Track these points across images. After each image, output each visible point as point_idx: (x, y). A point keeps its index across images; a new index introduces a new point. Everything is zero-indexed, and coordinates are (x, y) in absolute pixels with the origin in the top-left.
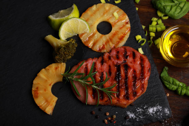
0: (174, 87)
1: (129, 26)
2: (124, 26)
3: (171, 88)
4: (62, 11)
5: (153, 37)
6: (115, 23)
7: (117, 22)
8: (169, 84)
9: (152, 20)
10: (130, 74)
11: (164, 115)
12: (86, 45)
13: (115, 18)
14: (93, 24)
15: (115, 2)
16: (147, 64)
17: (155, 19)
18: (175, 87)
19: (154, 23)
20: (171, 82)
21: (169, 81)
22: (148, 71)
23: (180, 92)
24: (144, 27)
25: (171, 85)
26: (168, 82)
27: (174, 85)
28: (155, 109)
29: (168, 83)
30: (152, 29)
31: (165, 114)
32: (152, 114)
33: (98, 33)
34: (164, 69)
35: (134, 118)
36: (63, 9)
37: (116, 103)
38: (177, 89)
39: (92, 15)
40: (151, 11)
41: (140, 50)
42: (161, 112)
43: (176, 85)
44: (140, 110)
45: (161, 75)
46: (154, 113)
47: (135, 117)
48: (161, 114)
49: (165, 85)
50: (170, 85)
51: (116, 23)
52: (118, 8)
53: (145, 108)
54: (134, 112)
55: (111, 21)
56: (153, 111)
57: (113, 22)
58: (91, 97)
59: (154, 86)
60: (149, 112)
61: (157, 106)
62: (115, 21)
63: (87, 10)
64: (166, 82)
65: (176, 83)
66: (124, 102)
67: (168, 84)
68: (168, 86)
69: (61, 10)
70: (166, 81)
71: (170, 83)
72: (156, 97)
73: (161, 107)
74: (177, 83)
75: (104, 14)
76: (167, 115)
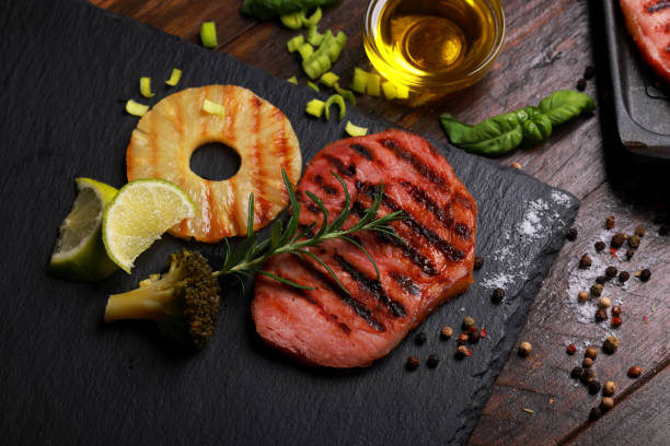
0: (512, 137)
1: (268, 107)
2: (258, 118)
3: (508, 146)
4: (68, 221)
5: (339, 82)
6: (231, 128)
7: (233, 120)
8: (494, 140)
9: (291, 49)
10: (401, 197)
11: (563, 213)
12: (217, 237)
13: (216, 115)
14: (181, 176)
15: (169, 86)
16: (413, 143)
17: (296, 42)
18: (515, 135)
19: (307, 51)
20: (497, 131)
21: (489, 133)
22: (435, 155)
23: (537, 132)
24: (293, 80)
25: (501, 138)
26: (487, 138)
27: (508, 130)
28: (532, 216)
29: (490, 141)
30: (321, 65)
31: (562, 207)
32: (539, 233)
33: (216, 185)
34: (446, 123)
35: (512, 281)
36: (66, 216)
37: (445, 291)
38: (525, 131)
39: (154, 161)
40: (266, 32)
41: (354, 130)
42: (550, 212)
43: (513, 126)
44: (505, 251)
45: (455, 140)
46: (540, 226)
47: (511, 277)
48: (557, 216)
49: (486, 151)
50: (498, 141)
51: (232, 125)
52: (196, 89)
53: (508, 237)
54: (496, 269)
55: (216, 131)
56: (533, 224)
57: (223, 132)
58: (373, 332)
59: (472, 173)
60: (528, 236)
61: (528, 207)
62: (226, 124)
63: (127, 160)
64: (484, 144)
65: (509, 122)
66: (460, 271)
67: (492, 144)
68: (496, 148)
69: (61, 222)
70: (480, 140)
71: (494, 135)
72: (504, 192)
73: (540, 201)
74: (510, 119)
75: (181, 132)
76: (568, 206)
